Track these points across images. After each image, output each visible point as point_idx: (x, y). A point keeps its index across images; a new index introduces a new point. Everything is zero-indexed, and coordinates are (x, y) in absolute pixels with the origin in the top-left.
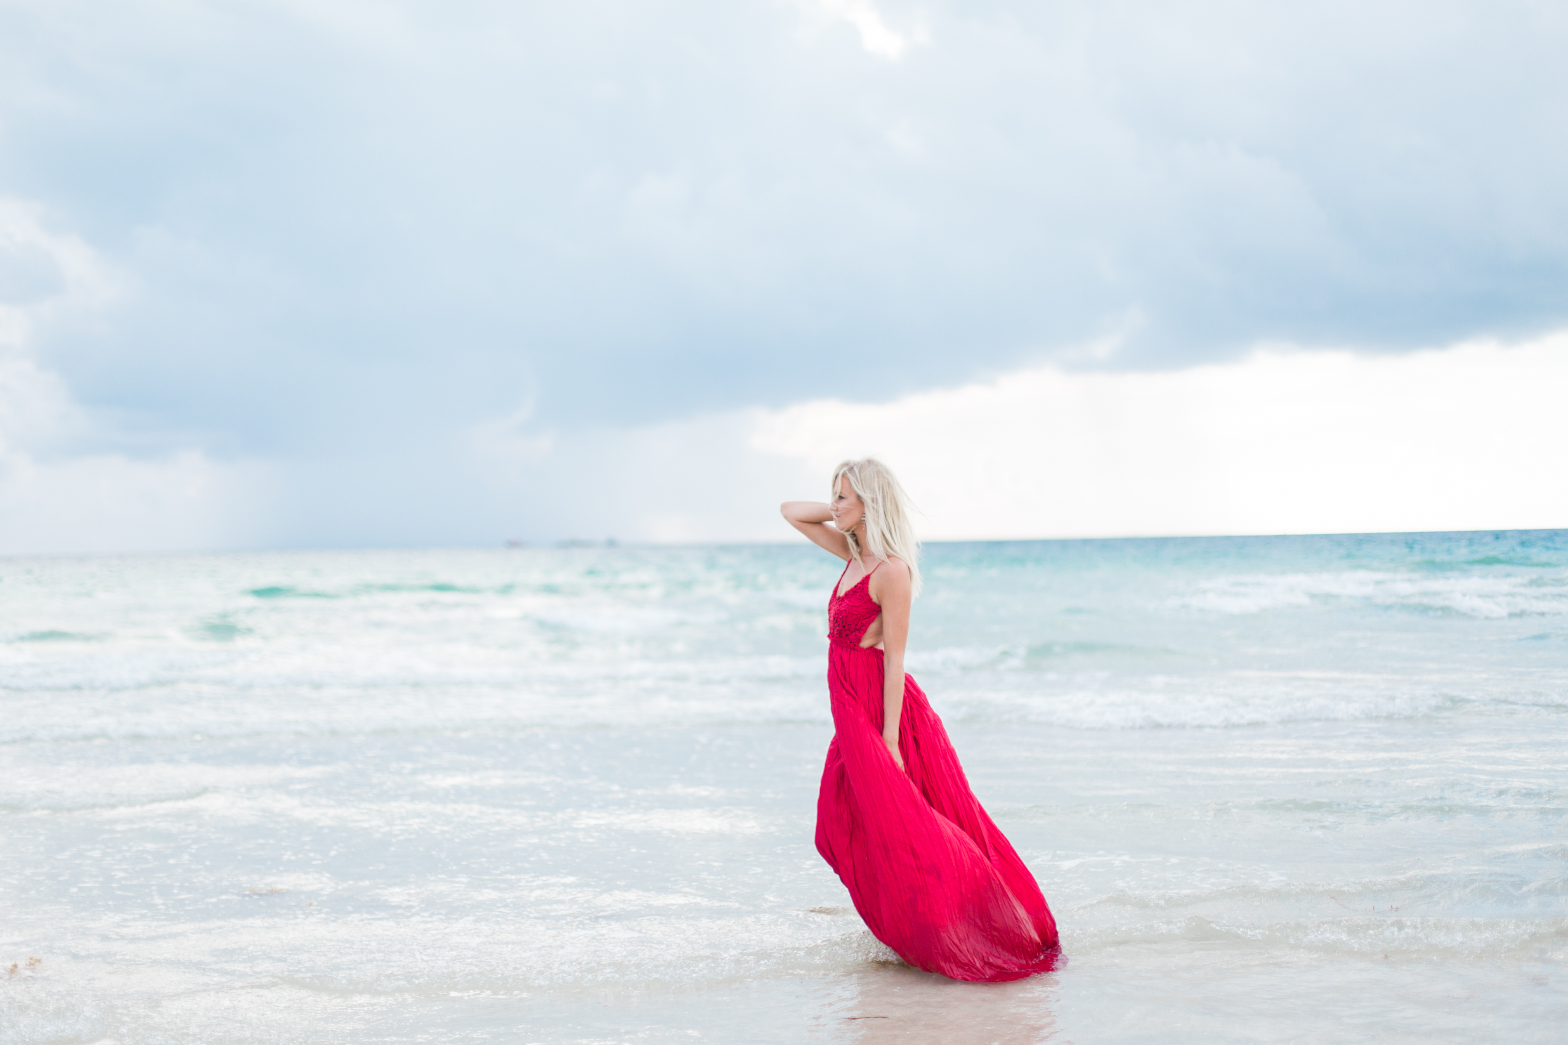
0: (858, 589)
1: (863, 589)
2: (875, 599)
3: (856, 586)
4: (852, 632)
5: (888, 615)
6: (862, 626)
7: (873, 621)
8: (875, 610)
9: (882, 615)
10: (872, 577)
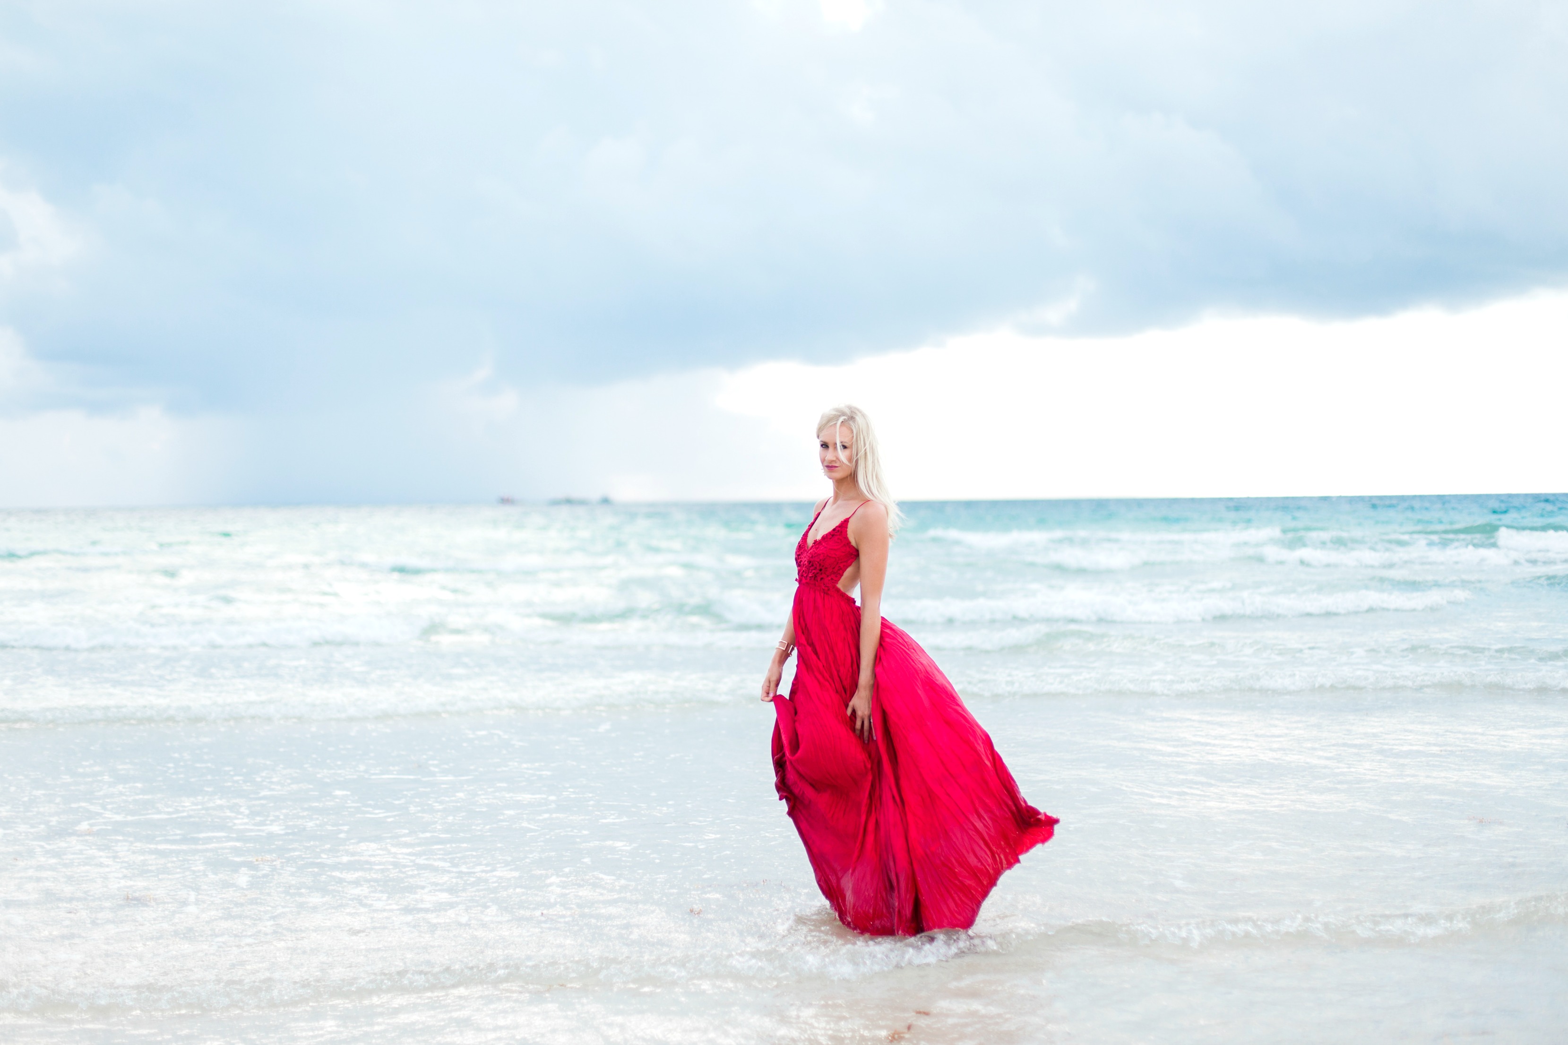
0: (836, 532)
1: (841, 532)
2: (853, 543)
3: (834, 530)
4: (828, 576)
5: (865, 559)
6: (839, 570)
7: (850, 565)
8: (853, 555)
9: (859, 559)
10: (850, 520)
